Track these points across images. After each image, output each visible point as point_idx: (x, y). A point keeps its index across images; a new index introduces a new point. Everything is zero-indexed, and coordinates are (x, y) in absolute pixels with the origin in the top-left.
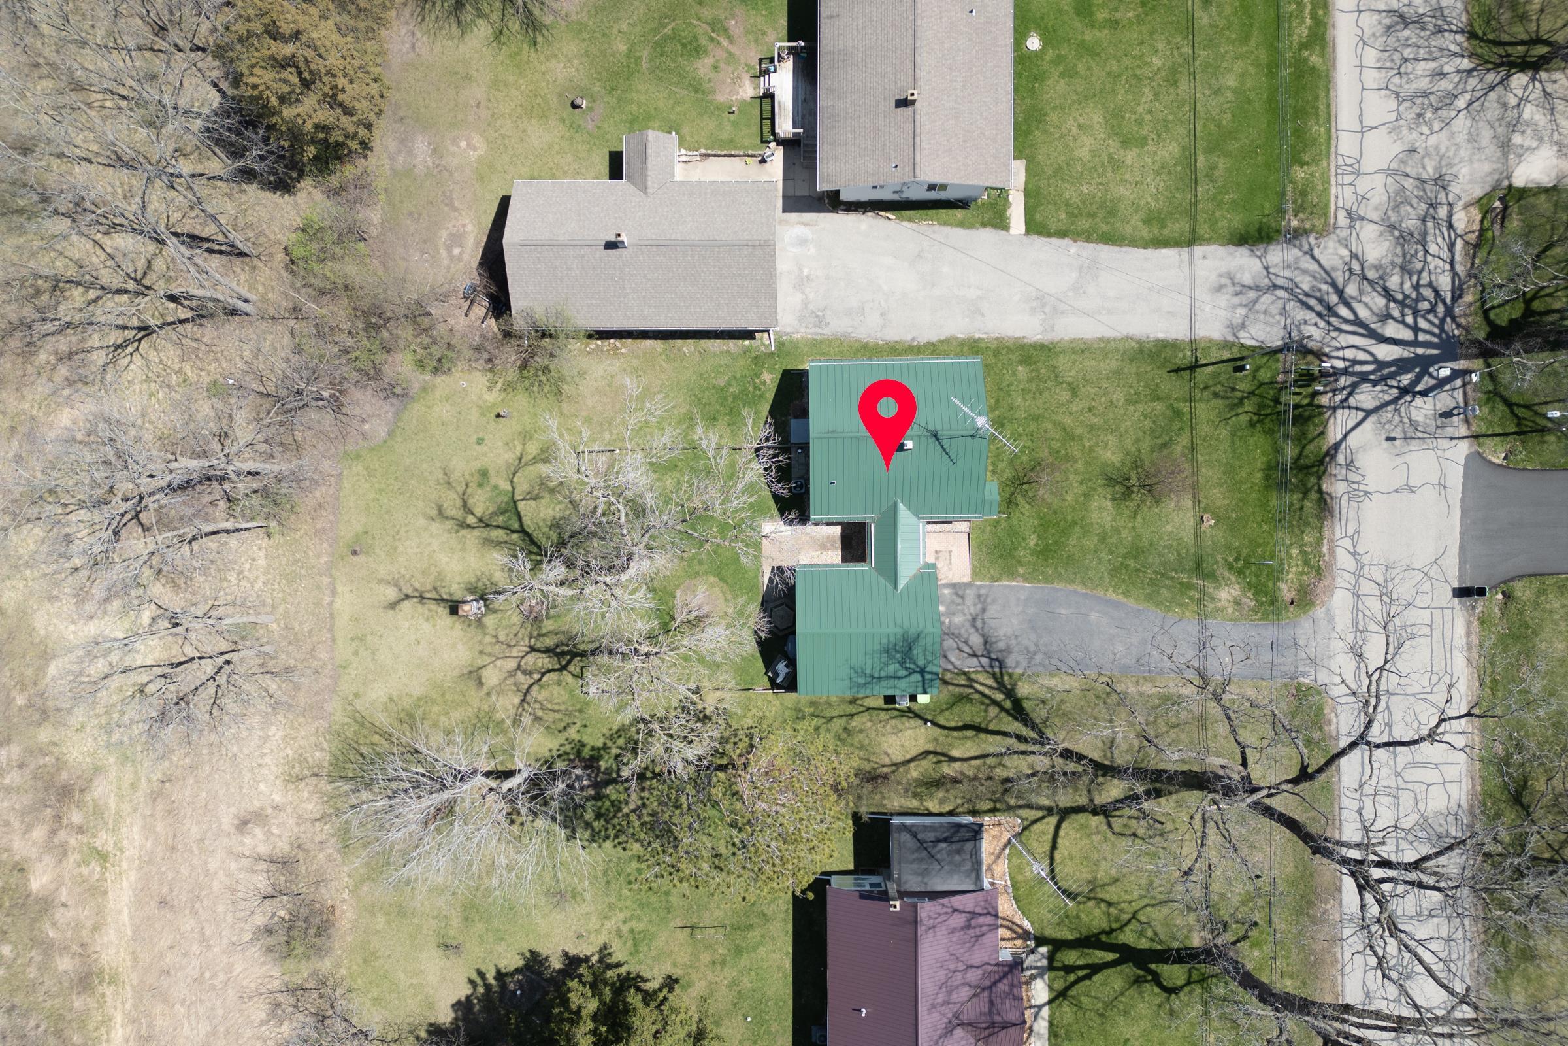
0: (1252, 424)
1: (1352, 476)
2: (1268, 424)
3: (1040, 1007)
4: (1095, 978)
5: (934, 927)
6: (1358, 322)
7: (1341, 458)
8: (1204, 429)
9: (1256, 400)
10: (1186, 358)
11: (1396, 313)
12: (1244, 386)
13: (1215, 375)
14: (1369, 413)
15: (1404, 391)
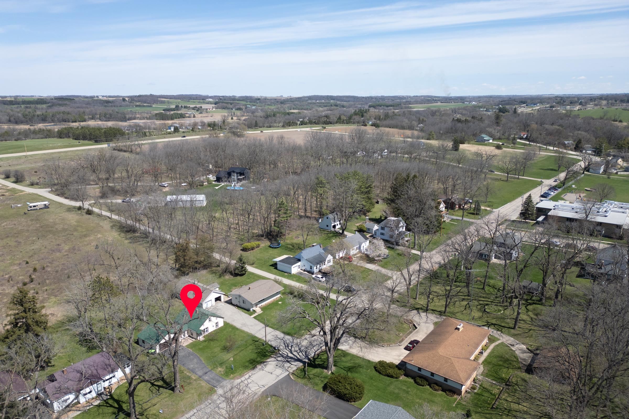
0: (257, 353)
1: (264, 367)
2: (259, 355)
3: (92, 405)
4: (109, 408)
5: (103, 356)
6: (291, 350)
7: (265, 364)
8: (248, 349)
9: (261, 350)
10: (257, 340)
11: (298, 352)
12: (261, 347)
13: (258, 344)
14: (278, 360)
15: (287, 361)
